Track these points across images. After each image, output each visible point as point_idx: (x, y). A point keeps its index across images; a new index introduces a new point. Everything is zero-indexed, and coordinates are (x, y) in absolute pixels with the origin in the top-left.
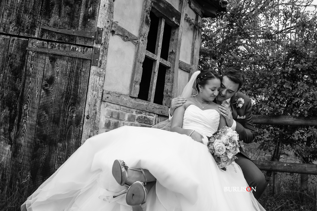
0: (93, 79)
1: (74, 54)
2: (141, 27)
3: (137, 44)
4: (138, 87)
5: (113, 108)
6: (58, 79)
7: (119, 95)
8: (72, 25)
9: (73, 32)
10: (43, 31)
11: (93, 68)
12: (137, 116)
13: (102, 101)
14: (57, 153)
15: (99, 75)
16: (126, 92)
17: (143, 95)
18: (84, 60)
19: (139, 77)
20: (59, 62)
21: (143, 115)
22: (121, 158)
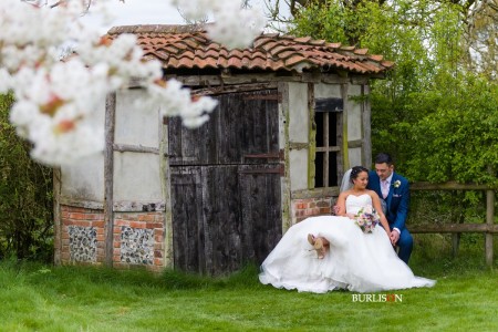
0: (283, 186)
1: (268, 171)
2: (309, 133)
3: (308, 148)
4: (314, 180)
5: (299, 202)
6: (260, 189)
7: (301, 191)
8: (264, 151)
9: (265, 155)
10: (246, 158)
11: (282, 178)
12: (316, 202)
13: (291, 198)
14: (269, 238)
15: (287, 181)
16: (305, 187)
17: (319, 184)
18: (275, 174)
19: (313, 173)
20: (260, 177)
21: (321, 200)
22: (312, 233)
